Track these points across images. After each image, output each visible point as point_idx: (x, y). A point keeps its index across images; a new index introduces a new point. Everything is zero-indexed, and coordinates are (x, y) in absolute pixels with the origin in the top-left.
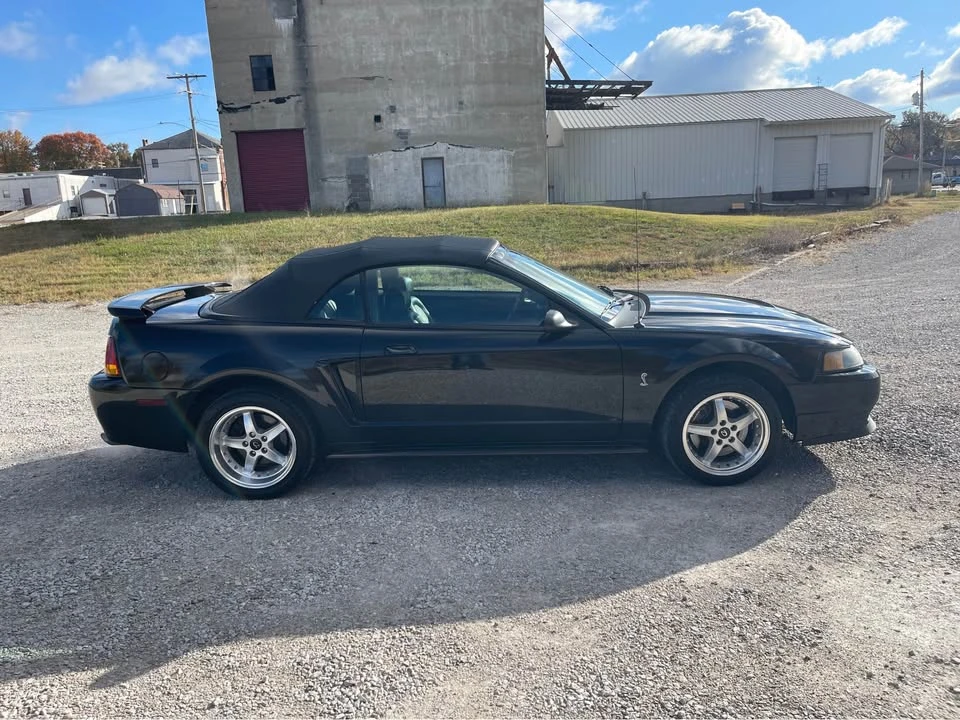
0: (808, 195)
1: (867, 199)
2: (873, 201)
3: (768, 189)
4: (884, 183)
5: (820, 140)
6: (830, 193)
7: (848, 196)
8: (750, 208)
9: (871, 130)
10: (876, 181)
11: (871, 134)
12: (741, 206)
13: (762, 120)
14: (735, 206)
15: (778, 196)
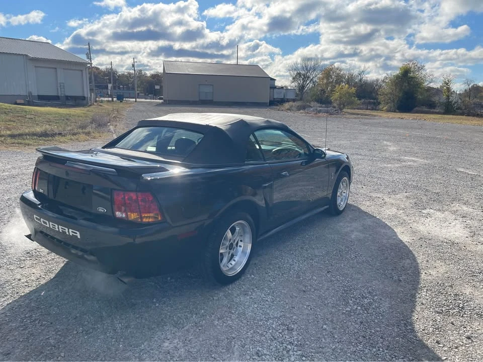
0: (56, 98)
1: (85, 102)
2: (88, 103)
3: (35, 93)
4: (91, 95)
5: (59, 71)
6: (68, 98)
7: (75, 101)
8: (26, 103)
9: (82, 69)
10: (87, 94)
11: (82, 71)
12: (22, 102)
13: (26, 55)
14: (18, 101)
15: (41, 98)
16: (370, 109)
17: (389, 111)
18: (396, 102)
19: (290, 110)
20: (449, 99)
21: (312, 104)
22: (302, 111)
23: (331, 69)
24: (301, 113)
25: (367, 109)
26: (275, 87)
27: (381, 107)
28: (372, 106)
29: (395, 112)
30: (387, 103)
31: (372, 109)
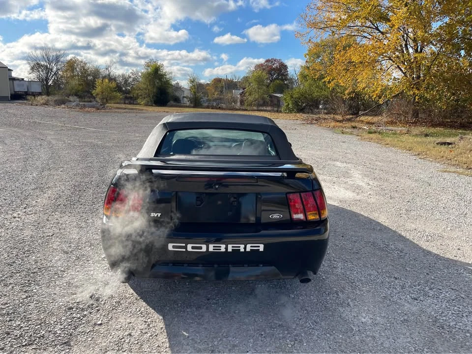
16: (127, 104)
17: (146, 105)
18: (151, 96)
19: (47, 105)
20: (196, 95)
21: (71, 98)
22: (63, 106)
23: (75, 62)
24: (63, 108)
25: (125, 103)
26: (14, 79)
27: (139, 101)
28: (129, 100)
29: (152, 106)
30: (145, 98)
31: (130, 103)
